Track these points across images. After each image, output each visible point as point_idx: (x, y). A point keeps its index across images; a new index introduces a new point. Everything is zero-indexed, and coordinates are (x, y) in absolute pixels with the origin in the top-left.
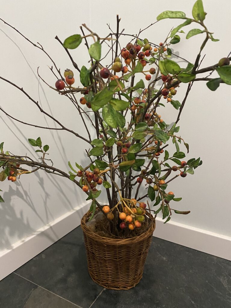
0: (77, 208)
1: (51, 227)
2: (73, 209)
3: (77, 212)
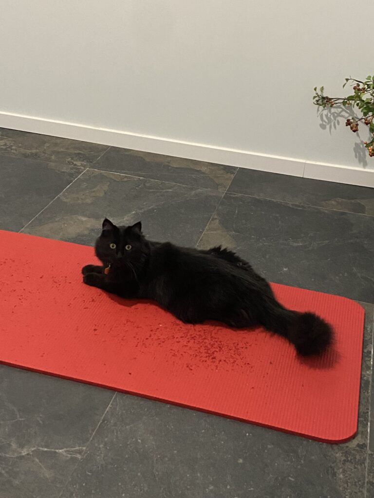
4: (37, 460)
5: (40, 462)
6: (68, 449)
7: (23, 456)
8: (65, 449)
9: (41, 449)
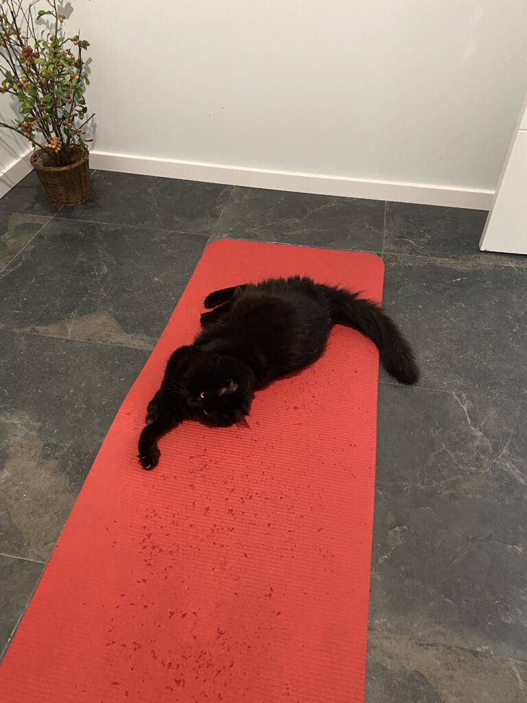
0: (23, 155)
1: (4, 174)
2: (18, 156)
3: (24, 159)
4: (483, 422)
5: (483, 420)
6: (460, 403)
7: (484, 433)
8: (462, 405)
9: (469, 423)
